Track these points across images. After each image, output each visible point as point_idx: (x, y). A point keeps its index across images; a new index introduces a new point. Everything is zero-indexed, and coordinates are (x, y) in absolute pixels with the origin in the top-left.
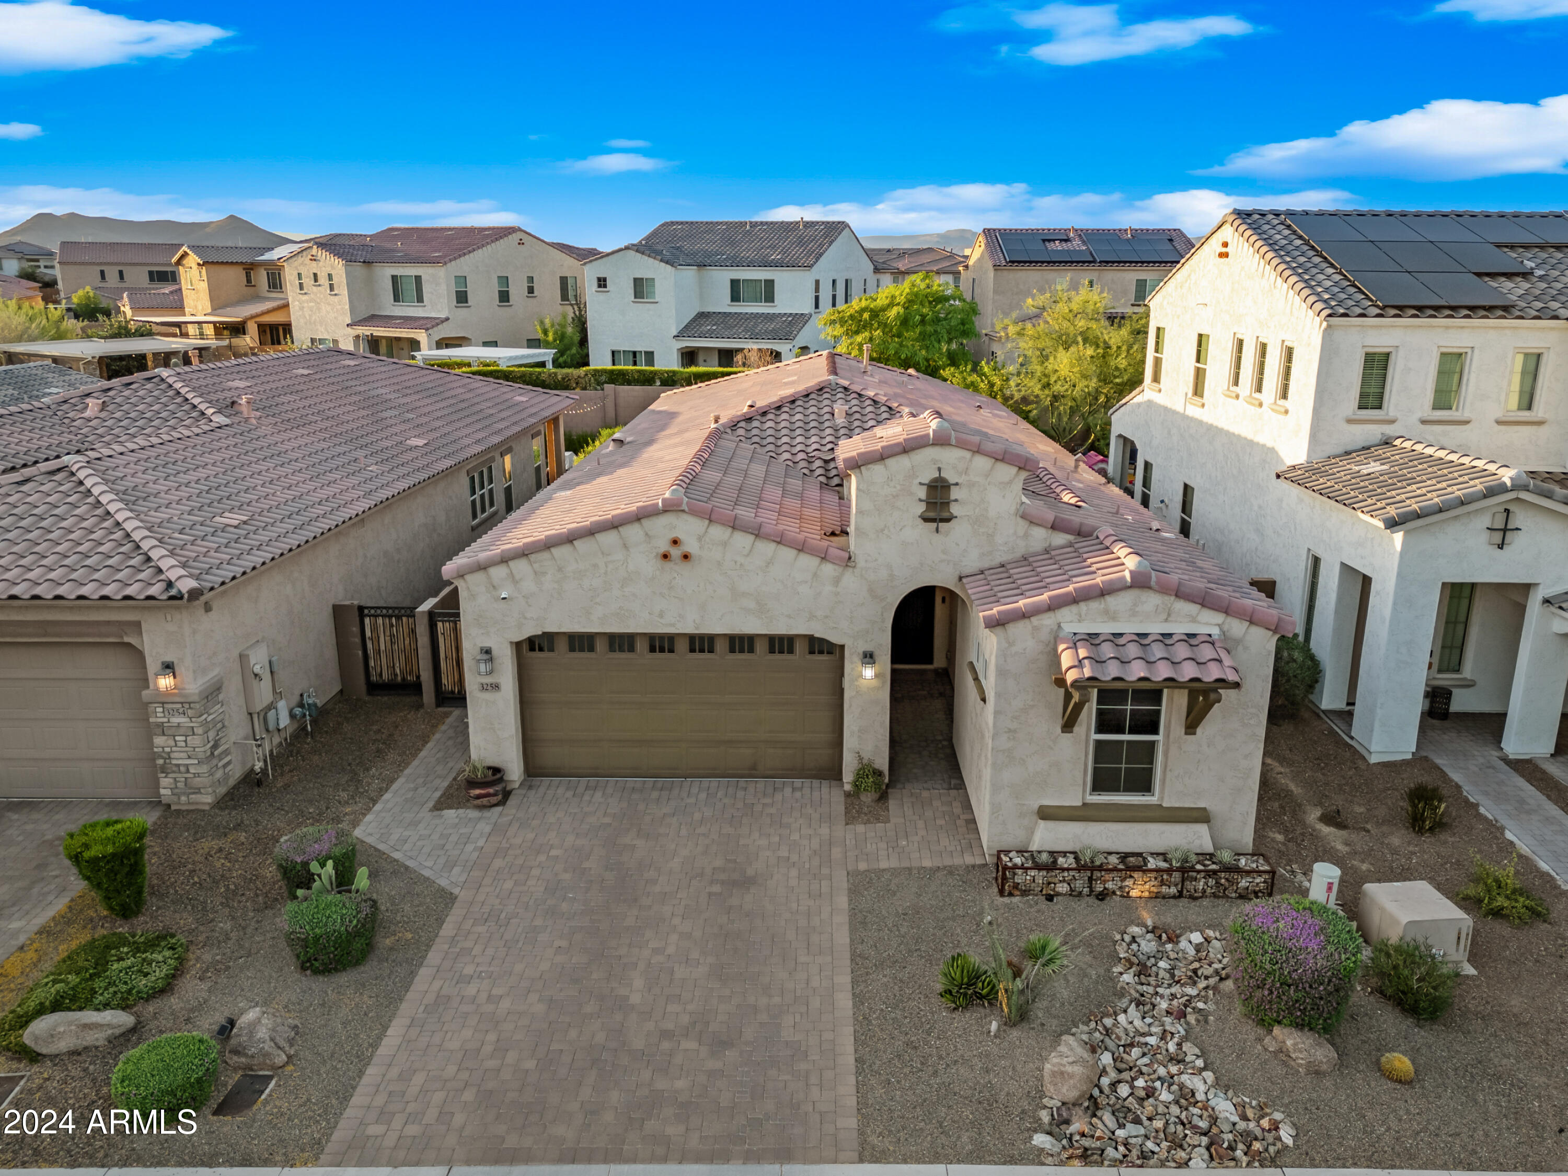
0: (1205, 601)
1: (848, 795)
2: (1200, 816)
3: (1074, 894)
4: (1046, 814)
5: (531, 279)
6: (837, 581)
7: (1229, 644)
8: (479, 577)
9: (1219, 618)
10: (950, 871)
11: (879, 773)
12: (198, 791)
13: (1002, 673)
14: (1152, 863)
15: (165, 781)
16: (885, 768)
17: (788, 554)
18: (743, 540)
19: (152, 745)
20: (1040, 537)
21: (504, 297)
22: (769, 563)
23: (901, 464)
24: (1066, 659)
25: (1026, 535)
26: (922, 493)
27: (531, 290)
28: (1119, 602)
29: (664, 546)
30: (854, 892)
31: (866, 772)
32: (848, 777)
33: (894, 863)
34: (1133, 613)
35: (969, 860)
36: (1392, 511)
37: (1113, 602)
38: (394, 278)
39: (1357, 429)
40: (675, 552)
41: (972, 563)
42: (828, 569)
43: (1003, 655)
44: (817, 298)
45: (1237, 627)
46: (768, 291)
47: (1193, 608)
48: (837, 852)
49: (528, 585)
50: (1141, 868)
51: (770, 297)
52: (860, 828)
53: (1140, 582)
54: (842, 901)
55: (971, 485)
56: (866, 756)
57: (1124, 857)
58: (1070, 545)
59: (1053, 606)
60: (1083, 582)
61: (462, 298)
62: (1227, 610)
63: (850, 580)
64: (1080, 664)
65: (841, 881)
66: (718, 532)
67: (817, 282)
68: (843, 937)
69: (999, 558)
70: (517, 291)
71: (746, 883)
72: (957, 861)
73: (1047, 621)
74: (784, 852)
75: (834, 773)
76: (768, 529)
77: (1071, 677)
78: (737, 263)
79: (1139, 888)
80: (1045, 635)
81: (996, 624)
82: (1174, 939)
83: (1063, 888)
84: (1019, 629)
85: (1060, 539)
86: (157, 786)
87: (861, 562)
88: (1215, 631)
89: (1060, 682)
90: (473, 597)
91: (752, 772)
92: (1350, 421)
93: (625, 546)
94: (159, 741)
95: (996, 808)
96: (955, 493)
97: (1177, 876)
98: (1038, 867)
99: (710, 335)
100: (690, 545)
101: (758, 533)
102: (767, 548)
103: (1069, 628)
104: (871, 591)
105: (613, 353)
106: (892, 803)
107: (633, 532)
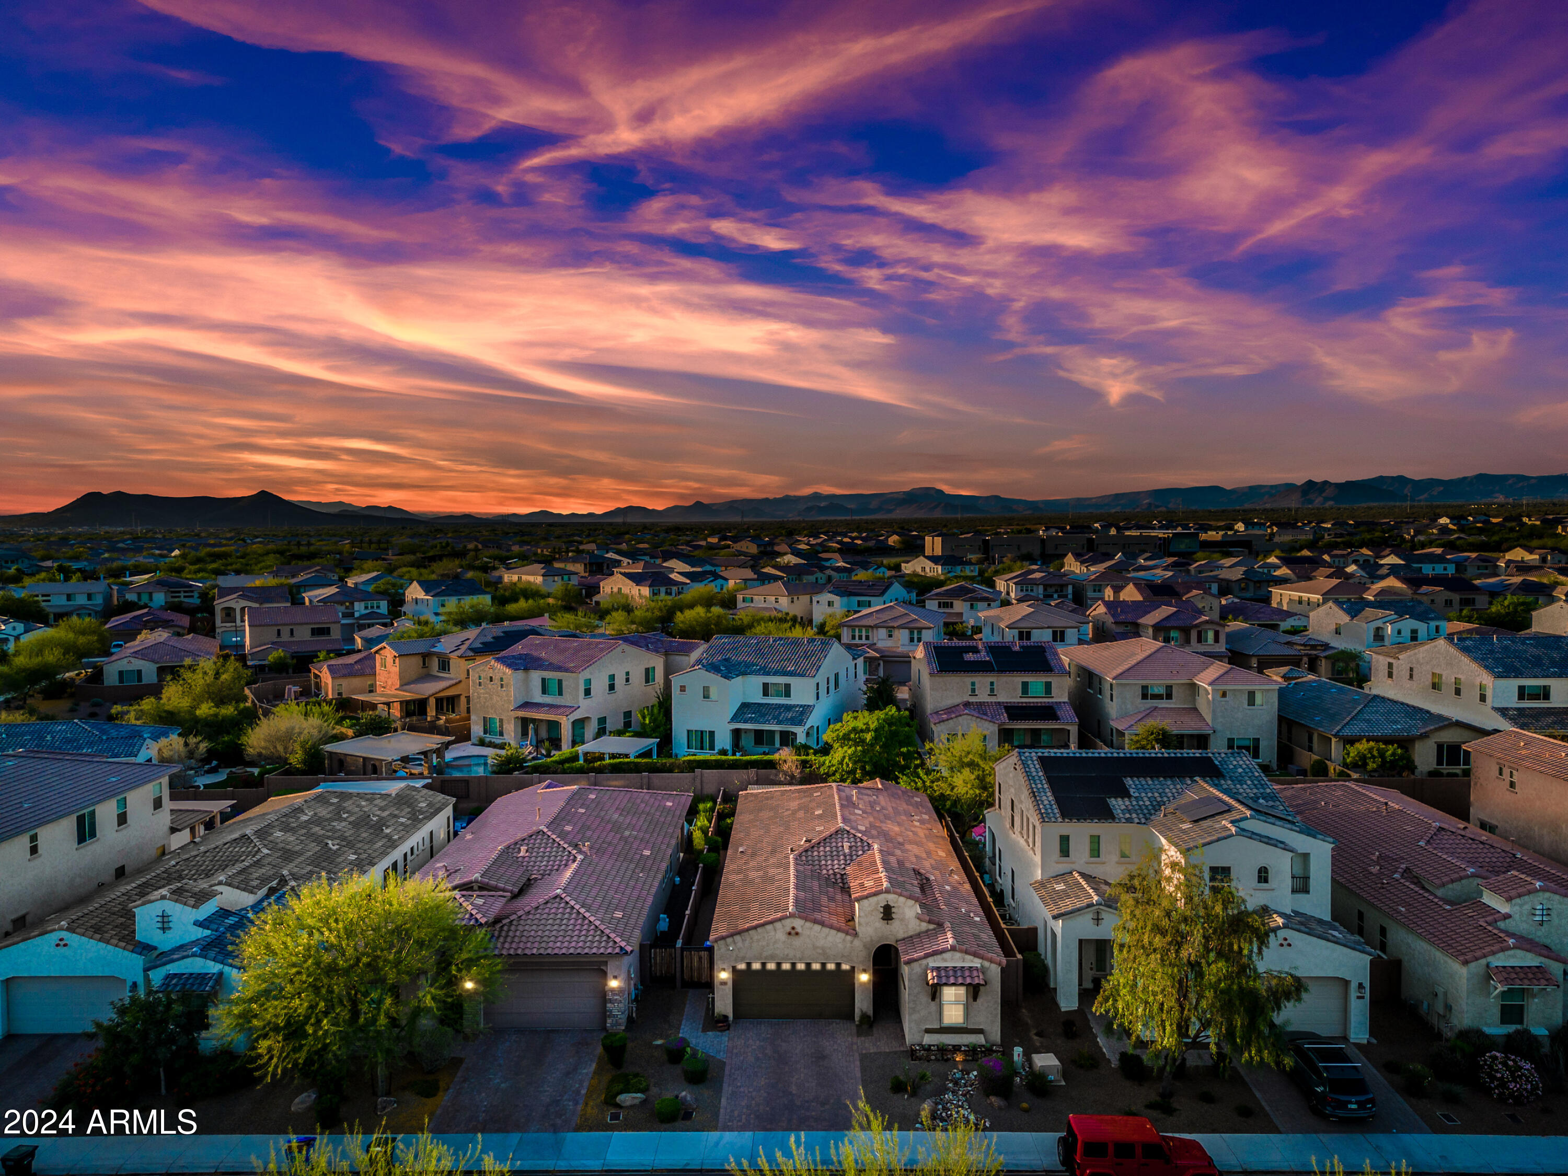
0: (975, 955)
1: (857, 1026)
2: (980, 1031)
3: (937, 1060)
4: (928, 1031)
5: (628, 673)
6: (852, 942)
7: (983, 970)
8: (721, 943)
9: (980, 961)
10: (895, 1053)
11: (869, 1017)
12: (620, 1025)
13: (910, 980)
14: (963, 1048)
15: (609, 1021)
16: (871, 1014)
17: (833, 932)
18: (817, 927)
19: (606, 1007)
20: (924, 926)
21: (612, 687)
22: (827, 935)
23: (873, 900)
24: (930, 977)
25: (920, 925)
26: (882, 910)
27: (627, 680)
28: (947, 955)
29: (788, 929)
30: (861, 1060)
31: (864, 1016)
32: (857, 1018)
33: (875, 1050)
34: (952, 959)
35: (902, 1049)
36: (1056, 912)
37: (944, 955)
38: (543, 680)
39: (1060, 866)
40: (793, 932)
41: (901, 935)
42: (849, 938)
43: (910, 974)
44: (818, 693)
45: (987, 964)
46: (787, 691)
47: (971, 957)
48: (855, 1047)
49: (740, 944)
50: (959, 1050)
51: (788, 694)
52: (863, 1038)
53: (953, 948)
54: (858, 1063)
55: (899, 907)
56: (864, 1010)
57: (954, 1046)
58: (934, 929)
59: (927, 956)
60: (935, 948)
61: (588, 692)
62: (982, 958)
63: (857, 942)
64: (933, 978)
65: (857, 1056)
66: (808, 924)
67: (818, 684)
68: (859, 1075)
69: (911, 933)
70: (619, 681)
71: (824, 1057)
72: (898, 1049)
73: (924, 962)
74: (836, 1047)
75: (850, 1016)
76: (826, 922)
77: (931, 982)
78: (765, 671)
79: (959, 1058)
80: (923, 967)
81: (908, 963)
82: (968, 1074)
83: (933, 1057)
84: (915, 965)
85: (932, 927)
86: (605, 1022)
87: (860, 935)
88: (979, 966)
89: (928, 984)
90: (719, 949)
91: (820, 1016)
92: (1057, 863)
93: (775, 930)
94: (609, 1005)
95: (910, 1028)
96: (893, 910)
97: (971, 1053)
98: (924, 1050)
99: (750, 720)
100: (799, 930)
101: (823, 924)
102: (826, 930)
103: (931, 965)
104: (864, 946)
105: (688, 731)
106: (875, 1030)
107: (778, 925)
